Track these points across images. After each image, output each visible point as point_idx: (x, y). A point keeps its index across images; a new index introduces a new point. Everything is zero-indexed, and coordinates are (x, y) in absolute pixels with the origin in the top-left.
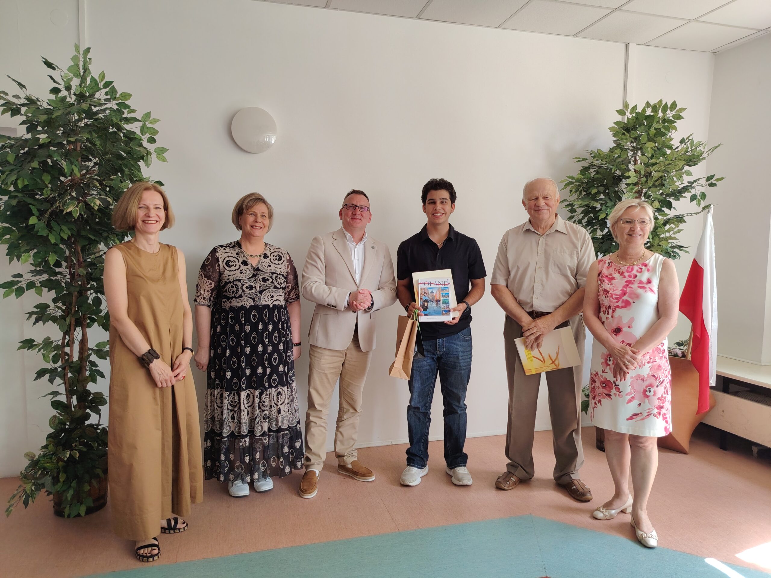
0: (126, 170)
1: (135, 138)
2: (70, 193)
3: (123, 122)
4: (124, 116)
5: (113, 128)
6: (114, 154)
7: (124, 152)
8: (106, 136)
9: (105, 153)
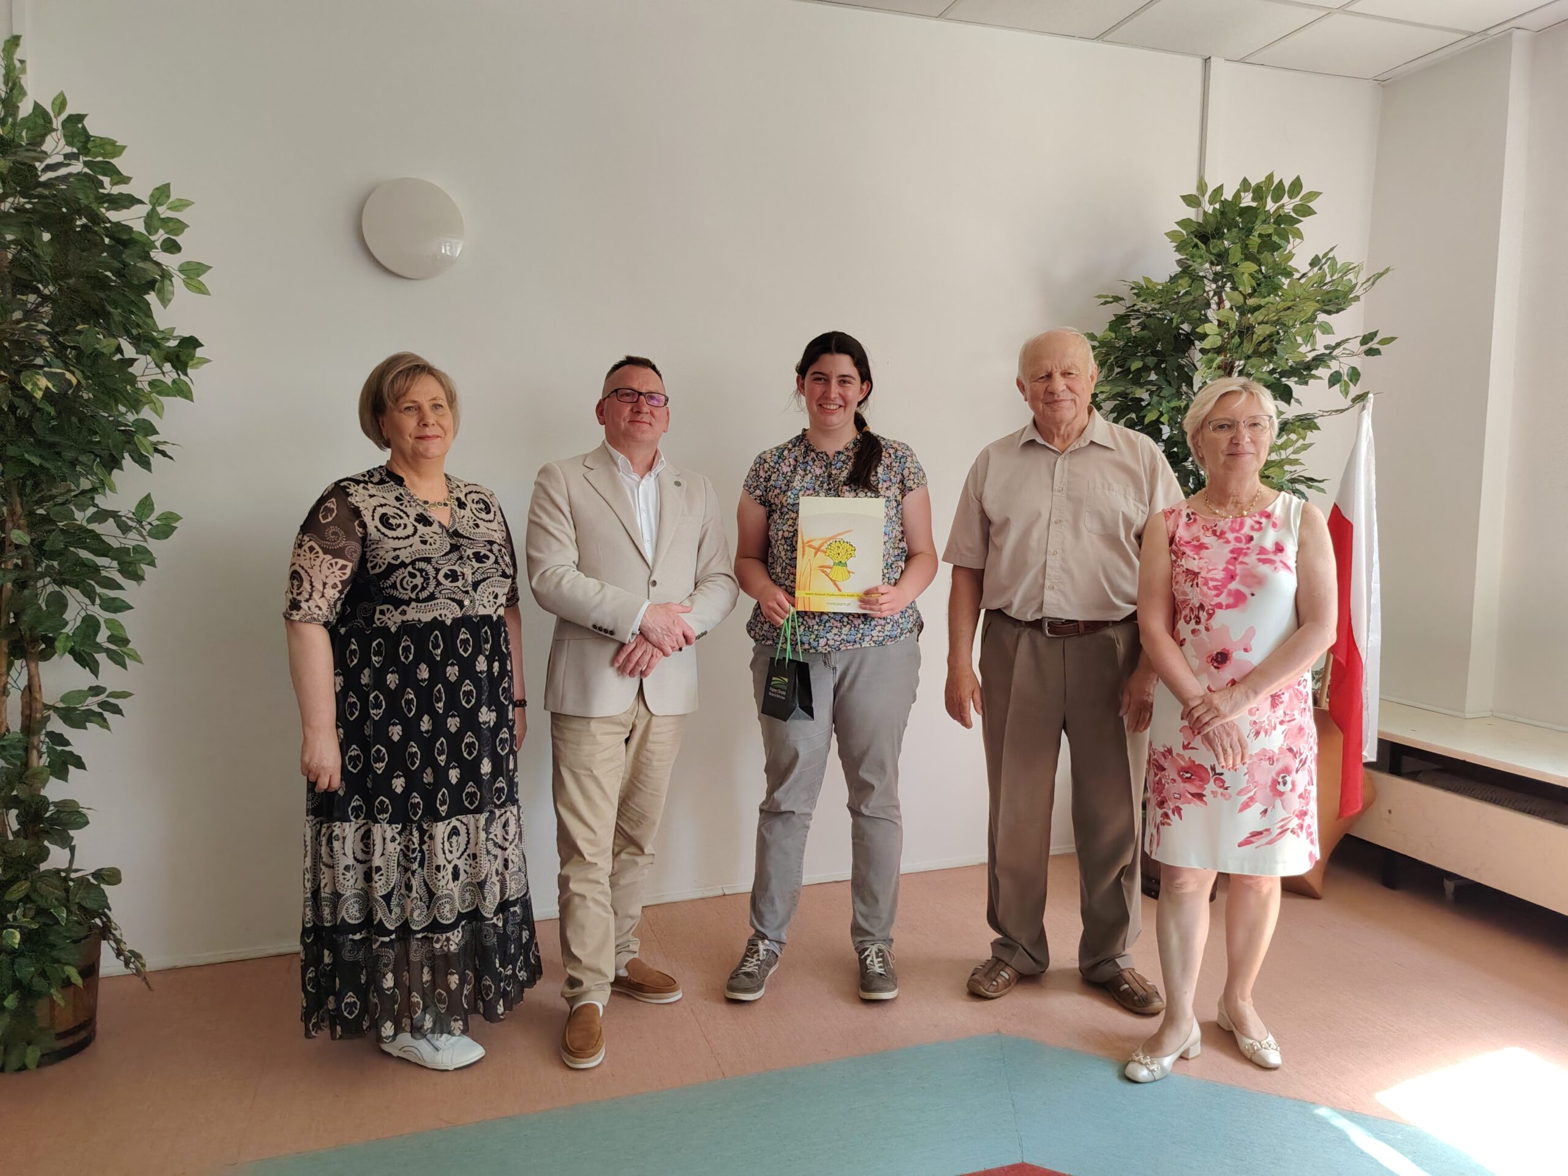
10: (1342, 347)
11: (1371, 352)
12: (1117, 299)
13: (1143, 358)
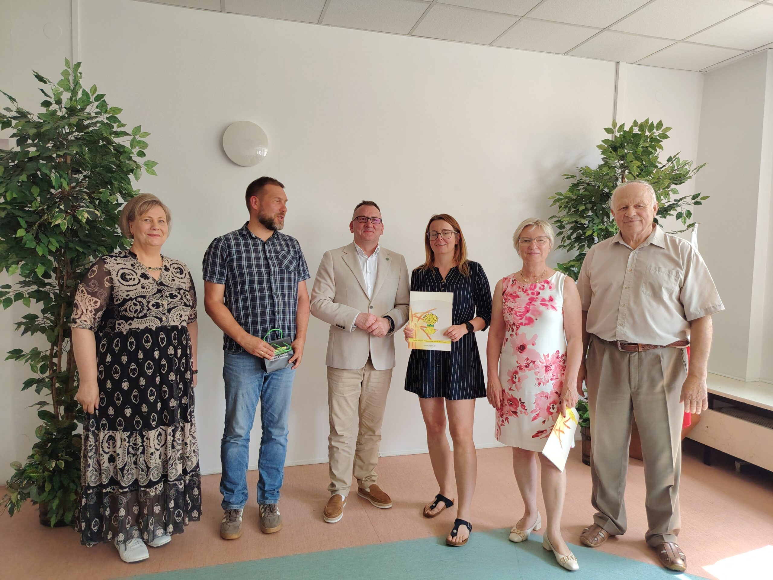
0: (116, 183)
1: (125, 152)
2: (59, 205)
3: (113, 136)
4: (114, 130)
5: (103, 142)
6: (104, 167)
7: (114, 165)
8: (96, 149)
9: (94, 167)
10: (682, 201)
11: (697, 203)
12: (573, 176)
13: (585, 204)
